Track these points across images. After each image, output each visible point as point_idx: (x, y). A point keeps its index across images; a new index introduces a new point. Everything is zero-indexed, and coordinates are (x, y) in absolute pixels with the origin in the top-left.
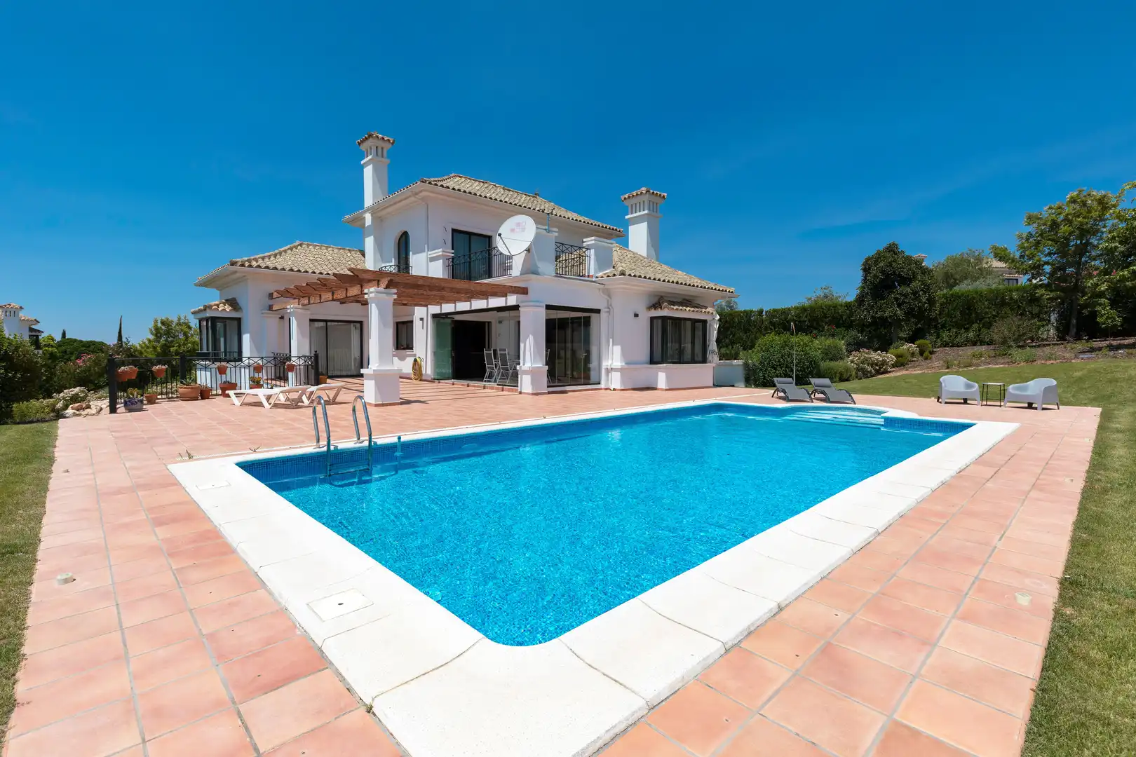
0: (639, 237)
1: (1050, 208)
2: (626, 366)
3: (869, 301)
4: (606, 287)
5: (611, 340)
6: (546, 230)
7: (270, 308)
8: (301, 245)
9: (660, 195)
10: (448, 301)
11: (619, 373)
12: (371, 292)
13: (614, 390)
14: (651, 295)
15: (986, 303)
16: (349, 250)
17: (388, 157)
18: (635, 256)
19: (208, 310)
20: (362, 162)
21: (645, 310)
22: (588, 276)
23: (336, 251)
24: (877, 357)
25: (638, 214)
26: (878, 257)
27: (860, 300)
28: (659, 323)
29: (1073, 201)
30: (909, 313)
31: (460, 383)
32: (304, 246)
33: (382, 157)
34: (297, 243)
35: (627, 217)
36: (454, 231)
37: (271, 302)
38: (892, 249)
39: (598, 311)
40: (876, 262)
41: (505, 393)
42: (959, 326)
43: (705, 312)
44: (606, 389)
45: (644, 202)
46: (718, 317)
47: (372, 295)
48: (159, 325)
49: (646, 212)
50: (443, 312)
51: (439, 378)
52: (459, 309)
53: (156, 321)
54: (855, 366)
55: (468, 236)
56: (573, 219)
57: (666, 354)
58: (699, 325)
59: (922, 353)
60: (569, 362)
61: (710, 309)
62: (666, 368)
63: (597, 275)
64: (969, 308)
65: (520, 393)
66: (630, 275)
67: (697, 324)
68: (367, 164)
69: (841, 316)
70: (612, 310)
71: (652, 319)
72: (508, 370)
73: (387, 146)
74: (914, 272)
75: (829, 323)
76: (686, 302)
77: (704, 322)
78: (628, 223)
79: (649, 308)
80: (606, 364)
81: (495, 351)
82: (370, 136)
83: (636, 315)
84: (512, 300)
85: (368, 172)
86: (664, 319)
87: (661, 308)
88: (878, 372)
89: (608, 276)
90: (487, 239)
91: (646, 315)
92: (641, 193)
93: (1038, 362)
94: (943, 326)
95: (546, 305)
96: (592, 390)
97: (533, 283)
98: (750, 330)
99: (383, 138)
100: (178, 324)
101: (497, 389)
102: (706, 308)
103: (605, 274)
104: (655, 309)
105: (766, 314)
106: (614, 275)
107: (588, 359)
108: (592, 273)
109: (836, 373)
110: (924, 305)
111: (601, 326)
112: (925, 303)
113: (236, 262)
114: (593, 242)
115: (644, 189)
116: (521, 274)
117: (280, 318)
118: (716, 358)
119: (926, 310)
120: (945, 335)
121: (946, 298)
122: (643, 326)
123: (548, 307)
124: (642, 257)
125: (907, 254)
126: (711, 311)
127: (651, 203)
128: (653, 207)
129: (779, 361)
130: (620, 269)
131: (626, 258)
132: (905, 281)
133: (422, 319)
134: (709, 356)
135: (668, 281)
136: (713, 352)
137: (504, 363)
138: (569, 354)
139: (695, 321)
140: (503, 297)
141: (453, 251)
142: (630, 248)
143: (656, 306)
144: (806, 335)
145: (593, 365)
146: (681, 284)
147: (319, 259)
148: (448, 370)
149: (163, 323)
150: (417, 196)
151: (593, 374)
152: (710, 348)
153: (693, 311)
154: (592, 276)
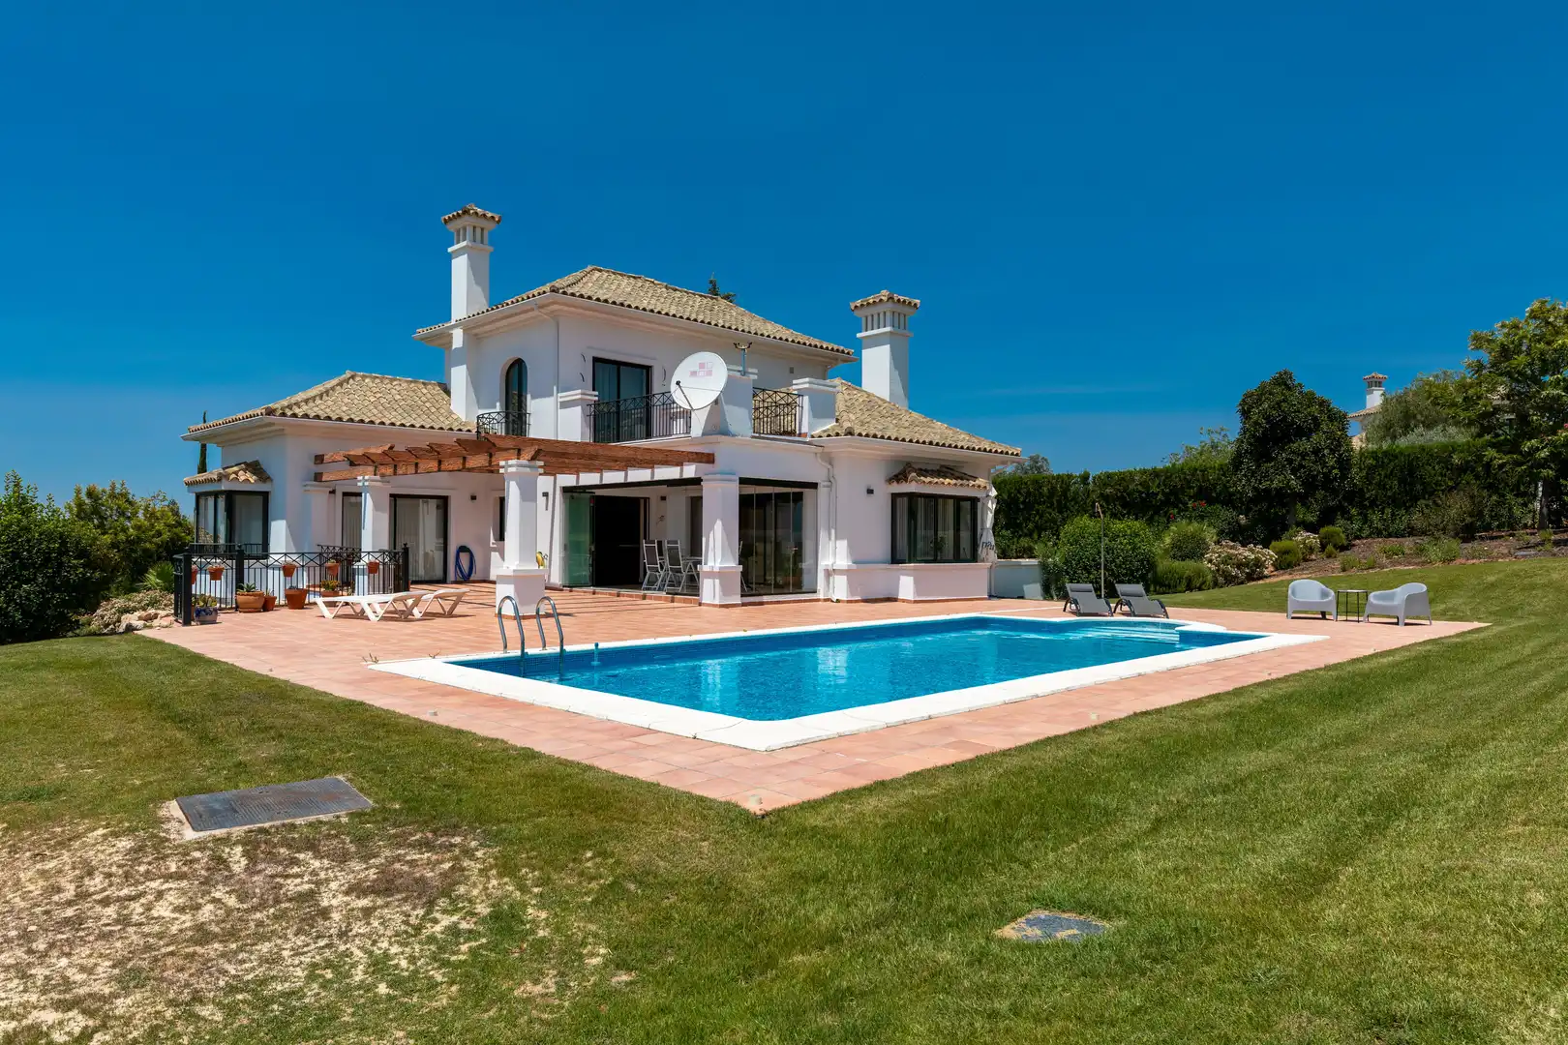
0: (877, 367)
1: (1503, 326)
2: (855, 566)
3: (1248, 463)
4: (826, 450)
5: (833, 531)
6: (739, 371)
7: (318, 477)
8: (353, 377)
9: (910, 303)
10: (590, 469)
11: (845, 577)
12: (510, 466)
13: (838, 601)
14: (895, 460)
15: (1437, 467)
16: (424, 384)
17: (491, 244)
18: (871, 402)
19: (223, 480)
20: (450, 250)
21: (883, 481)
22: (800, 435)
23: (405, 385)
24: (1247, 554)
25: (875, 332)
26: (1263, 392)
27: (1237, 462)
28: (903, 503)
29: (1533, 316)
30: (1310, 484)
31: (605, 593)
32: (358, 379)
33: (482, 242)
34: (348, 374)
35: (859, 335)
36: (596, 360)
37: (319, 468)
38: (1283, 381)
39: (814, 486)
40: (1259, 402)
41: (675, 604)
42: (1395, 502)
43: (973, 485)
44: (826, 600)
45: (885, 313)
46: (994, 493)
47: (510, 470)
48: (84, 497)
49: (888, 329)
50: (581, 484)
51: (572, 584)
52: (606, 481)
53: (78, 492)
54: (1214, 568)
55: (615, 366)
56: (775, 338)
57: (915, 546)
58: (967, 505)
59: (1323, 547)
60: (771, 562)
61: (981, 481)
62: (915, 569)
63: (813, 433)
64: (1411, 473)
65: (700, 604)
66: (860, 435)
67: (962, 503)
68: (458, 253)
69: (1214, 486)
70: (834, 485)
71: (895, 496)
72: (681, 572)
73: (490, 226)
74: (1315, 419)
75: (1196, 497)
76: (945, 470)
77: (974, 501)
78: (860, 345)
79: (890, 480)
80: (825, 562)
81: (660, 543)
82: (466, 212)
83: (870, 492)
84: (690, 471)
85: (460, 267)
86: (911, 496)
87: (906, 481)
88: (1250, 578)
89: (829, 436)
90: (645, 371)
91: (885, 491)
92: (881, 300)
93: (1458, 562)
94: (1373, 503)
95: (740, 479)
96: (805, 601)
97: (722, 448)
98: (1068, 509)
99: (484, 215)
100: (113, 496)
101: (666, 599)
102: (975, 478)
103: (825, 431)
104: (898, 482)
105: (1094, 482)
106: (838, 434)
107: (798, 556)
108: (804, 430)
109: (1180, 578)
110: (1330, 472)
111: (818, 506)
112: (1333, 468)
113: (275, 410)
114: (807, 386)
115: (884, 294)
116: (703, 434)
117: (330, 492)
118: (993, 555)
119: (1335, 479)
120: (1375, 518)
121: (1376, 458)
122: (881, 507)
123: (743, 481)
124: (882, 400)
125: (1305, 390)
126: (983, 485)
127: (896, 315)
128: (899, 321)
129: (1093, 560)
130: (847, 425)
131: (857, 403)
132: (1303, 432)
133: (546, 495)
134: (982, 552)
135: (917, 442)
136: (987, 544)
137: (674, 560)
138: (770, 548)
139: (958, 500)
140: (677, 465)
141: (597, 393)
142: (864, 388)
143: (900, 477)
144: (1136, 519)
145: (805, 565)
146: (937, 444)
147: (383, 401)
148: (586, 572)
149: (90, 494)
150: (542, 310)
151: (806, 579)
152: (984, 539)
153: (955, 484)
154: (805, 435)
